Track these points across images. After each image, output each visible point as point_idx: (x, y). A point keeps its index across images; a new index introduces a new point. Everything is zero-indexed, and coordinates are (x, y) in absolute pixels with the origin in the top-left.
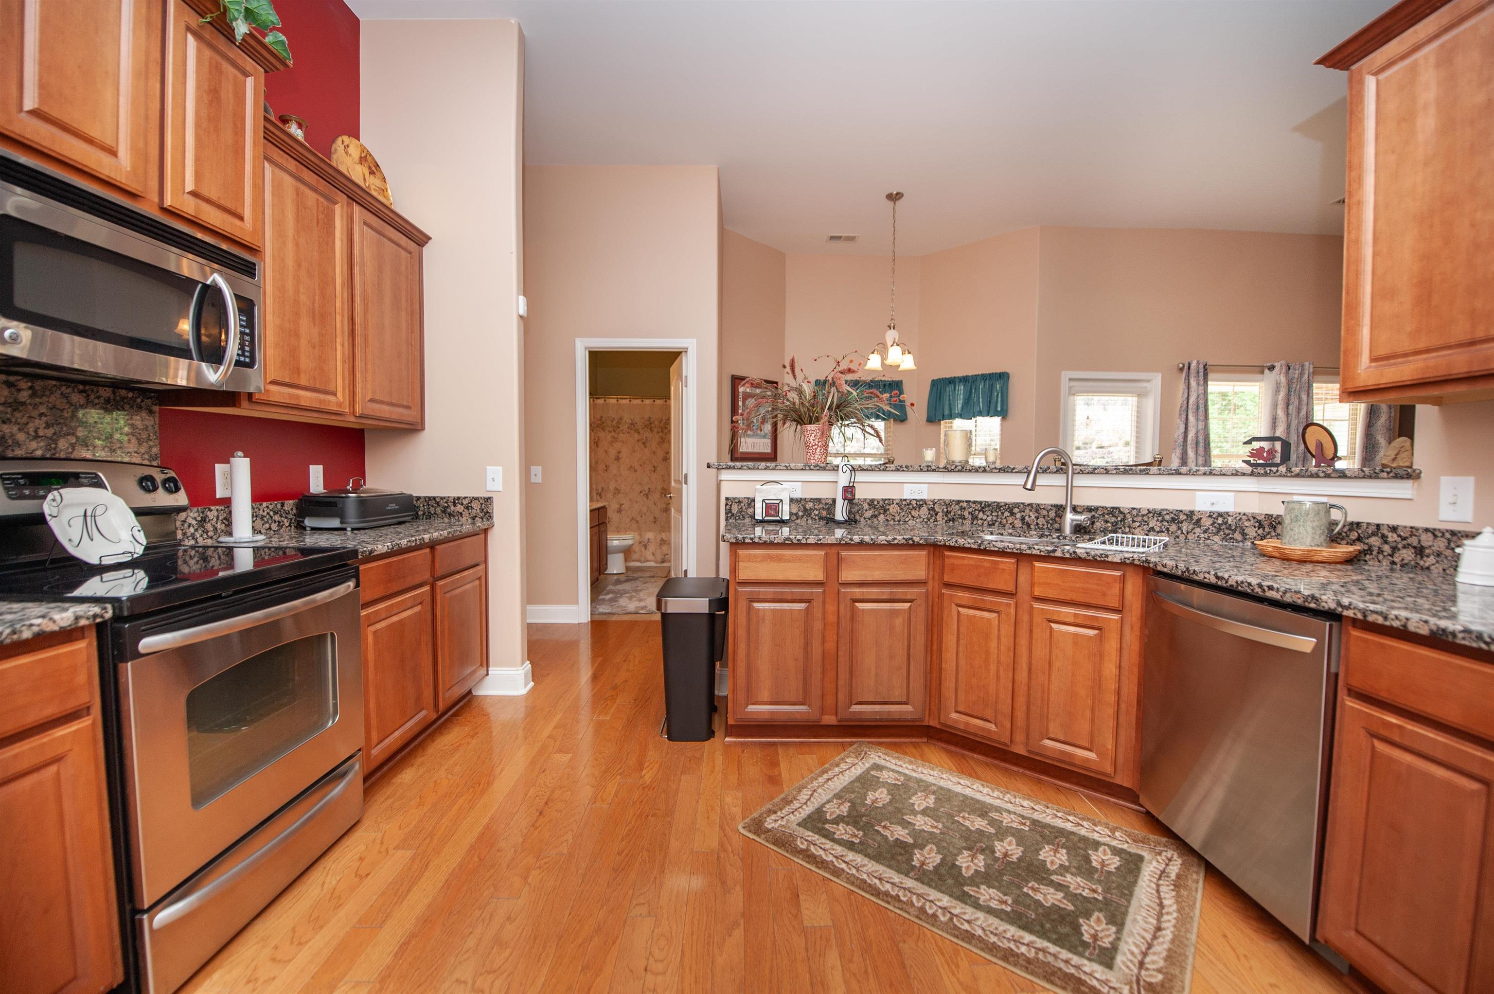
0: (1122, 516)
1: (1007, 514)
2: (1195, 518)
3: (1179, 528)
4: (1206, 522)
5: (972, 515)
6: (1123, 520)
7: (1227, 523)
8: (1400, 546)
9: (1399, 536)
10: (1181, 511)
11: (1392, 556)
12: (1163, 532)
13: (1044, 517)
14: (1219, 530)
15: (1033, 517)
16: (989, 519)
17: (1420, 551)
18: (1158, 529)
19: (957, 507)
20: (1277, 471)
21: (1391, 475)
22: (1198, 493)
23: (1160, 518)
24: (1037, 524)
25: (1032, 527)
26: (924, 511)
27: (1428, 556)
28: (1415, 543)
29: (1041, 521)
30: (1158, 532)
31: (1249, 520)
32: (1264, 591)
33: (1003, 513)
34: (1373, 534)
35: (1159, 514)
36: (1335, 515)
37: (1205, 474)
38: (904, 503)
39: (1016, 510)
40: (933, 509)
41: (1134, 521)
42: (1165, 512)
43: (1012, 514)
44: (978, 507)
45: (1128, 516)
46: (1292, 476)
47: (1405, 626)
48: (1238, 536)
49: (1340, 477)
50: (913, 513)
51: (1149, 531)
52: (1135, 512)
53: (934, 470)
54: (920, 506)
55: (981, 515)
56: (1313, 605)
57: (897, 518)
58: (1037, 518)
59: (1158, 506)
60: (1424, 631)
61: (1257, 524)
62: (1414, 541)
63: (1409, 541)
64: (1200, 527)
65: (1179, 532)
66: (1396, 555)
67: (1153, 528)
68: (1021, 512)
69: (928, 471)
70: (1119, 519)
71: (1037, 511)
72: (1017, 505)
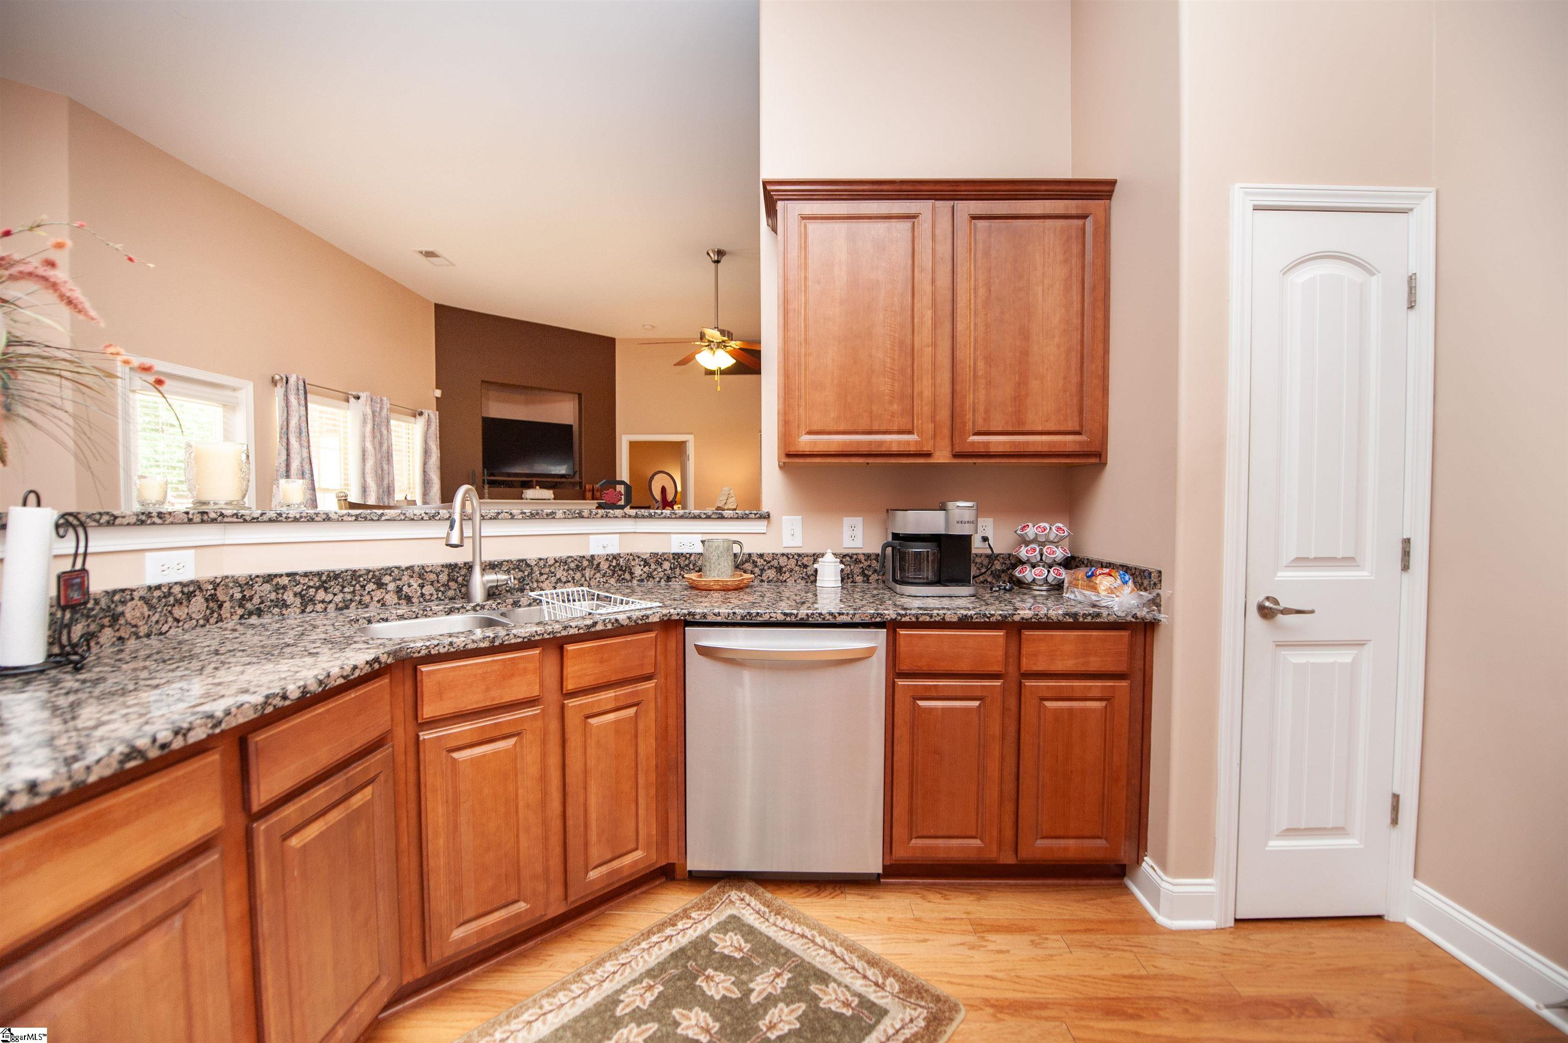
0: (529, 570)
1: (371, 586)
2: (595, 563)
3: (583, 576)
4: (604, 566)
5: (302, 597)
6: (531, 574)
7: (619, 564)
8: (766, 568)
9: (765, 560)
10: (584, 557)
11: (761, 576)
12: (569, 582)
13: (432, 583)
14: (614, 572)
15: (415, 585)
16: (338, 598)
17: (779, 570)
18: (564, 579)
19: (267, 587)
20: (662, 513)
21: (757, 516)
22: (591, 536)
23: (566, 567)
24: (422, 595)
25: (414, 600)
26: (198, 603)
27: (785, 573)
28: (776, 565)
29: (428, 590)
30: (565, 583)
31: (634, 560)
32: (835, 617)
33: (363, 587)
34: (746, 561)
35: (562, 562)
36: (736, 549)
37: (602, 517)
38: (157, 594)
39: (386, 579)
40: (213, 598)
41: (541, 574)
42: (570, 560)
43: (380, 585)
44: (315, 581)
45: (536, 569)
46: (676, 518)
47: (943, 619)
48: (627, 576)
49: (718, 518)
50: (178, 612)
51: (556, 583)
52: (542, 563)
53: (214, 521)
54: (190, 596)
55: (321, 595)
56: (878, 620)
57: (143, 630)
58: (422, 586)
59: (563, 553)
60: (955, 619)
61: (642, 563)
62: (775, 563)
63: (772, 563)
64: (599, 571)
65: (583, 579)
66: (764, 575)
67: (560, 579)
68: (395, 580)
69: (203, 521)
70: (526, 573)
71: (421, 576)
72: (388, 571)
